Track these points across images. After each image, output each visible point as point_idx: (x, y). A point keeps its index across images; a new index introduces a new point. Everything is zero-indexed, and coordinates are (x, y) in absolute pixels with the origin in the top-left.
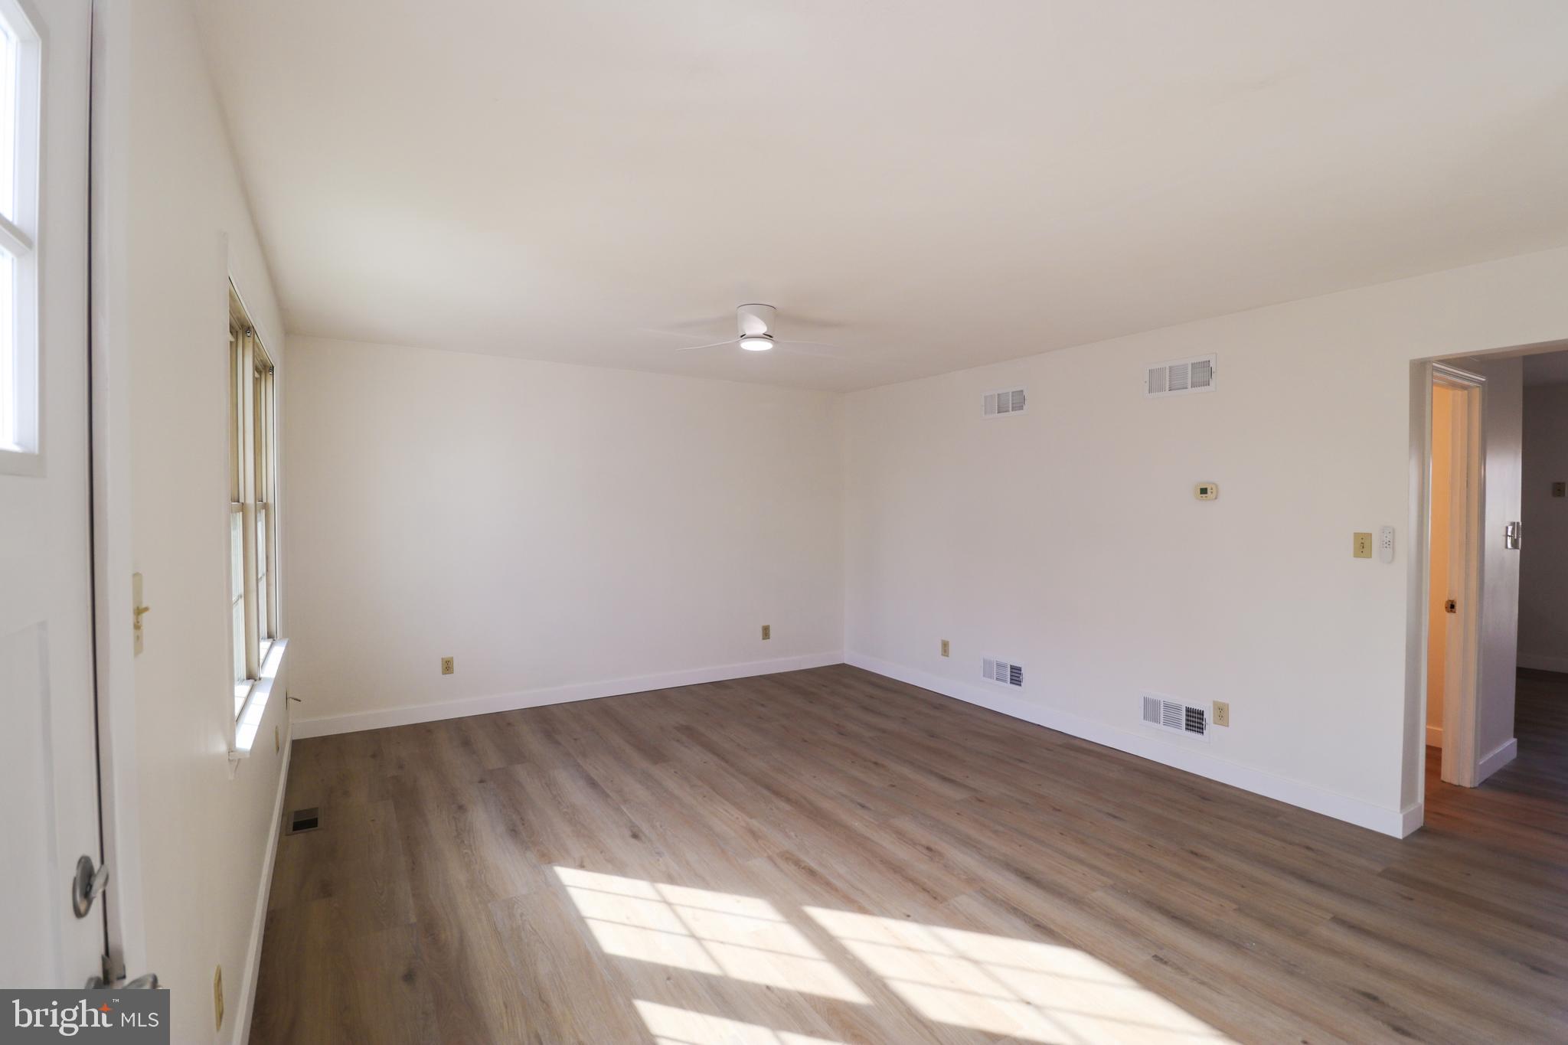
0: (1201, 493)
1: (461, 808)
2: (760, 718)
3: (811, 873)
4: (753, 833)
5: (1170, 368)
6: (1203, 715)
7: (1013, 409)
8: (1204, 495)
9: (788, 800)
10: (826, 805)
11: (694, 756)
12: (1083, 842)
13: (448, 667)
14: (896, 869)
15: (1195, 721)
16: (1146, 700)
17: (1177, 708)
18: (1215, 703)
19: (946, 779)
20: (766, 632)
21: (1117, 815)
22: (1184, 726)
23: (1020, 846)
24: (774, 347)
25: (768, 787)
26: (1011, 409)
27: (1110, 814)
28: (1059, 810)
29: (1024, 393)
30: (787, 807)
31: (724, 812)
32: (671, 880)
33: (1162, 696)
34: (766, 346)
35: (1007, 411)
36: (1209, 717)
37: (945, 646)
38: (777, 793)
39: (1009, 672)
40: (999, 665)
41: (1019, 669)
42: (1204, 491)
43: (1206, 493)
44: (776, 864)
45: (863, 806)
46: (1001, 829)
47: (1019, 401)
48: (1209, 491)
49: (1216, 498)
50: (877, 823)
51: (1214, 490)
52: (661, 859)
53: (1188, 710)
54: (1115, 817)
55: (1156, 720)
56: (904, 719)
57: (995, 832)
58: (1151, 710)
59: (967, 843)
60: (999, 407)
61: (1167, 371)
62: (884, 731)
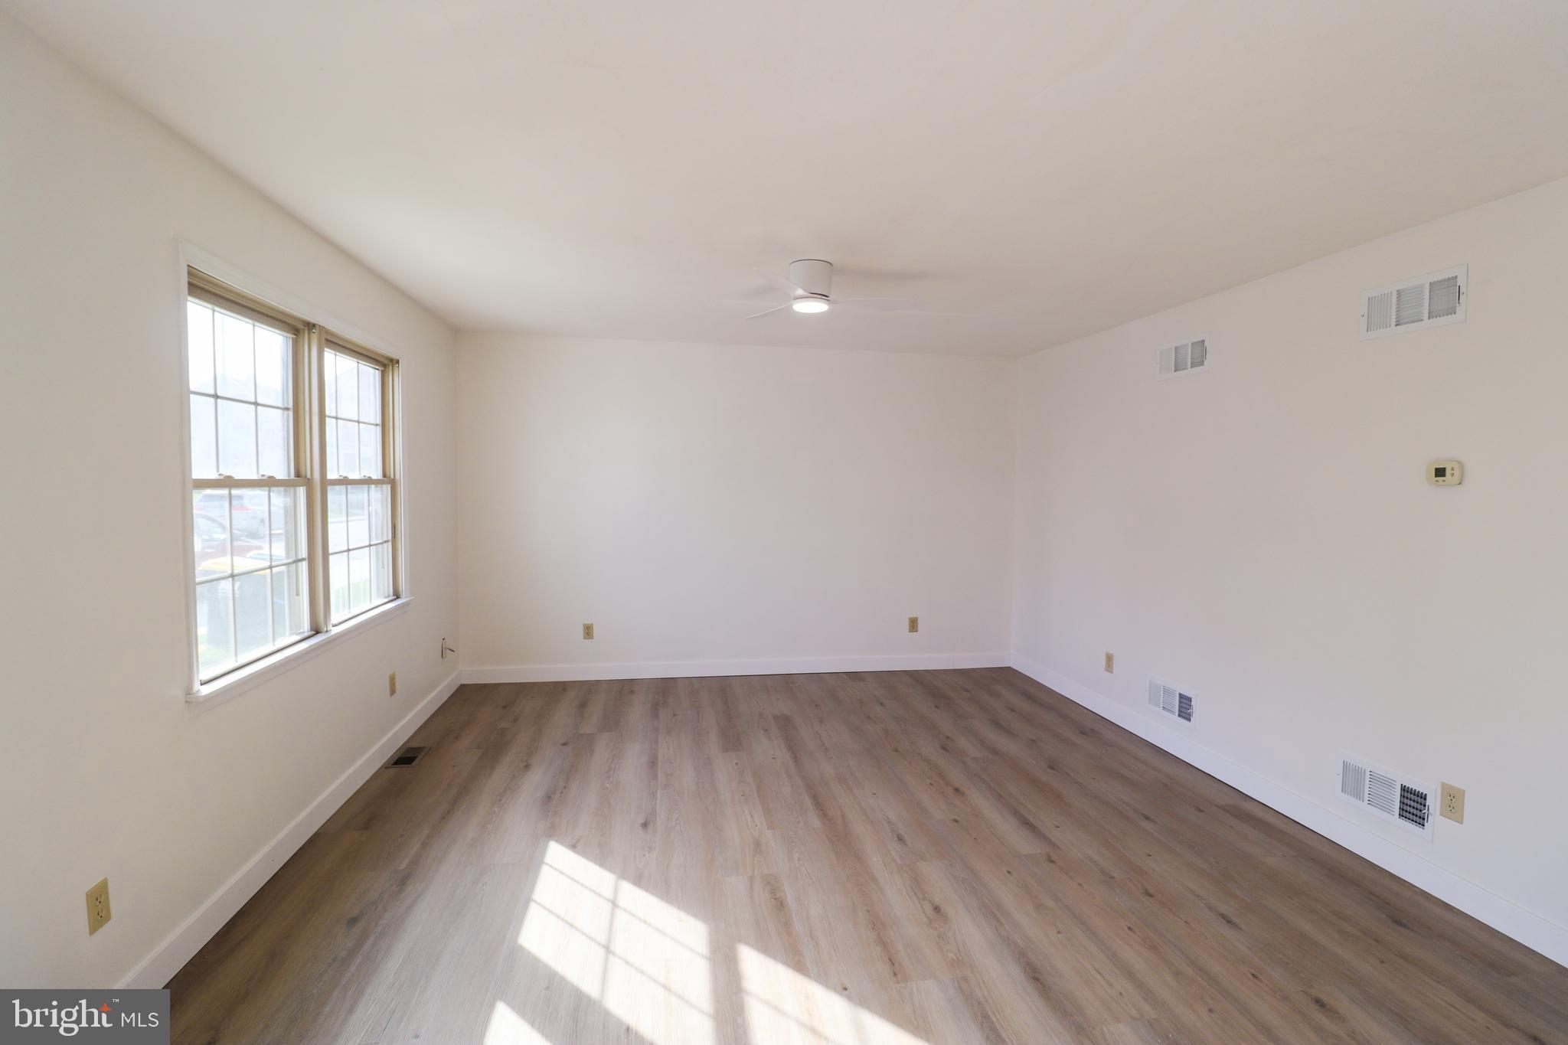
0: (1436, 476)
1: (527, 767)
2: (869, 717)
3: (780, 905)
4: (757, 845)
5: (1399, 293)
6: (1425, 799)
7: (1192, 366)
8: (1440, 479)
9: (824, 815)
10: (860, 828)
11: (769, 750)
12: (1153, 948)
13: (588, 632)
14: (878, 926)
15: (1413, 806)
16: (1345, 765)
17: (1388, 783)
18: (1444, 786)
19: (1027, 824)
20: (913, 624)
21: (1234, 919)
22: (1397, 811)
23: (1059, 932)
24: (829, 309)
25: (815, 798)
26: (1189, 365)
27: (1223, 916)
28: (1151, 895)
29: (1206, 345)
30: (815, 821)
31: (749, 817)
32: (639, 880)
33: (1366, 762)
34: (818, 307)
35: (1186, 369)
36: (1434, 803)
37: (1109, 659)
38: (818, 804)
39: (1177, 702)
40: (1166, 690)
41: (1190, 700)
42: (1440, 472)
43: (1444, 475)
44: (751, 887)
45: (900, 839)
46: (1050, 903)
47: (1199, 354)
48: (1448, 472)
49: (1460, 484)
50: (899, 862)
51: (1457, 472)
52: (647, 855)
53: (1404, 789)
54: (1229, 922)
55: (1357, 794)
56: (1033, 741)
57: (1039, 906)
58: (1353, 780)
59: (992, 912)
60: (1176, 364)
61: (1395, 296)
62: (995, 752)
